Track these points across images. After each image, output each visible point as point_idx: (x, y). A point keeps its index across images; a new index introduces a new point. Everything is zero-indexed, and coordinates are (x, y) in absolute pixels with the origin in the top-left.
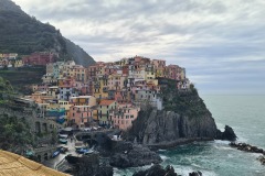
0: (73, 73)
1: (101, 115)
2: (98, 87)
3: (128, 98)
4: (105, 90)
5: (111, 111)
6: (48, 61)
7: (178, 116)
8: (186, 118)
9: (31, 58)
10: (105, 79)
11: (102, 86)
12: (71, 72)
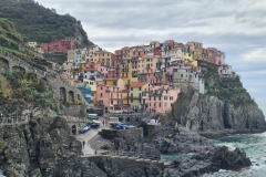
0: (97, 58)
1: (132, 99)
2: (126, 70)
3: (164, 80)
4: (134, 74)
5: (144, 94)
6: (69, 48)
7: (222, 103)
8: (231, 106)
9: (52, 46)
10: (135, 61)
11: (131, 70)
12: (94, 58)
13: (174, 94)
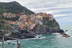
1: (28, 26)
4: (30, 21)
7: (48, 27)
10: (30, 18)
12: (24, 17)
13: (34, 25)
